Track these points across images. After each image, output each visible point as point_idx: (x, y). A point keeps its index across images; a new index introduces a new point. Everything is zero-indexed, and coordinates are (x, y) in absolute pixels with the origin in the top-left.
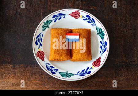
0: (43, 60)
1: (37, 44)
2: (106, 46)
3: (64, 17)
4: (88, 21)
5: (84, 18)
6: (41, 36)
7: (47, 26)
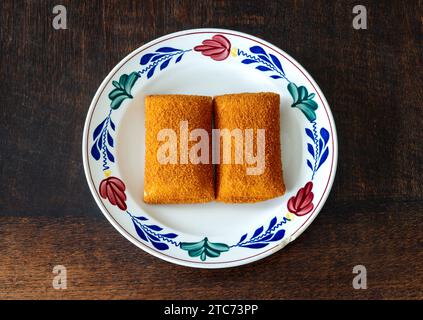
0: (123, 207)
1: (96, 155)
2: (326, 143)
3: (179, 60)
4: (257, 65)
5: (245, 58)
6: (109, 128)
7: (125, 93)
